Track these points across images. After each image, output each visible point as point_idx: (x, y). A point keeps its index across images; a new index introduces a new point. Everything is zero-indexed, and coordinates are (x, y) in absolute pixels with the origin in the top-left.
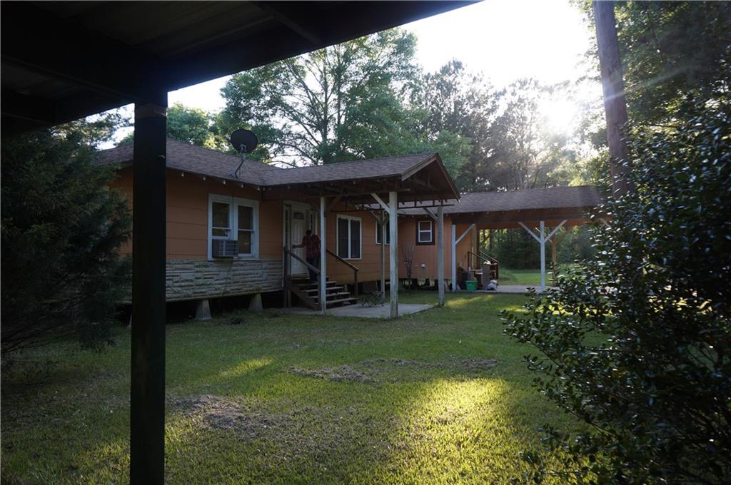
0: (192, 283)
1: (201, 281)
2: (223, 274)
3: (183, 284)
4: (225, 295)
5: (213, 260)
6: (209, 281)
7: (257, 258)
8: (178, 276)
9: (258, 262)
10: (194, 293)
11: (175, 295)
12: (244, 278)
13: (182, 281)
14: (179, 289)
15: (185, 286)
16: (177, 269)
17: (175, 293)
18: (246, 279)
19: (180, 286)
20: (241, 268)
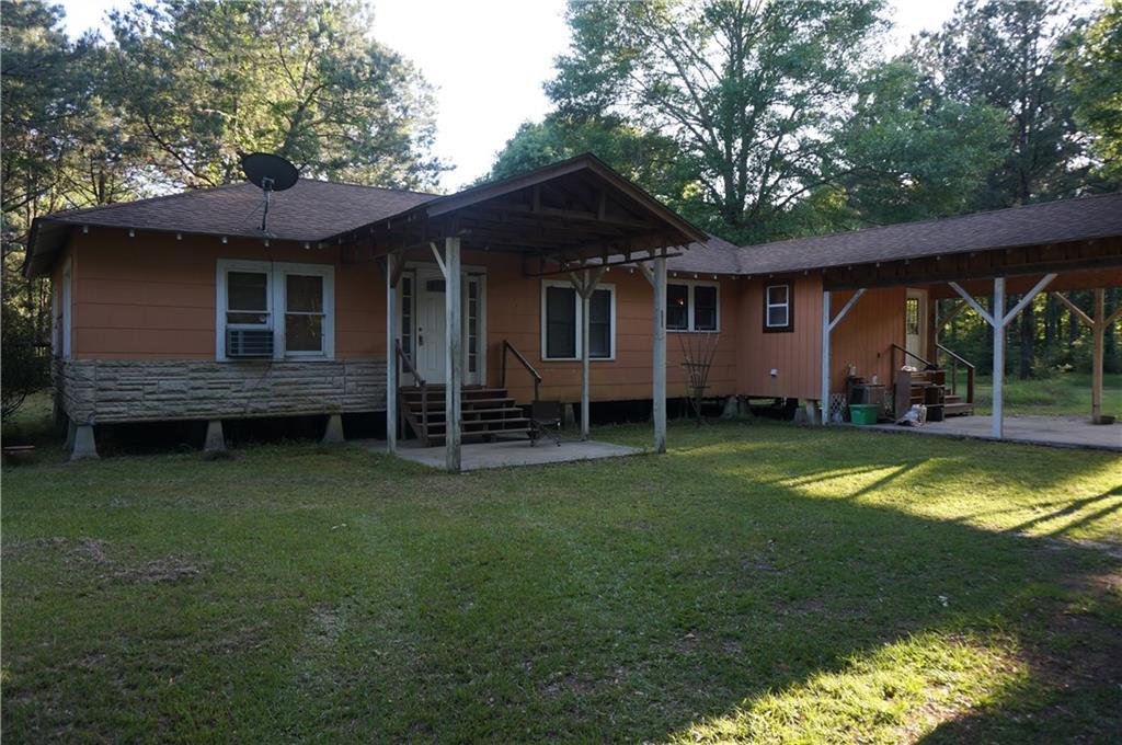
0: (183, 396)
1: (200, 393)
2: (249, 383)
3: (164, 396)
4: (258, 415)
5: (227, 360)
6: (220, 393)
7: (331, 356)
8: (153, 384)
9: (333, 363)
10: (189, 411)
11: (150, 413)
12: (297, 389)
13: (163, 393)
14: (156, 403)
15: (167, 400)
16: (149, 374)
17: (148, 408)
18: (305, 392)
19: (158, 400)
20: (293, 373)
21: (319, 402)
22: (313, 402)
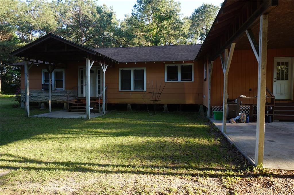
0: (36, 97)
1: (39, 97)
3: (34, 97)
6: (42, 97)
8: (32, 95)
9: (64, 91)
10: (37, 100)
16: (31, 93)
17: (31, 99)
18: (58, 97)
19: (33, 98)
20: (56, 93)
21: (61, 100)
22: (60, 100)
